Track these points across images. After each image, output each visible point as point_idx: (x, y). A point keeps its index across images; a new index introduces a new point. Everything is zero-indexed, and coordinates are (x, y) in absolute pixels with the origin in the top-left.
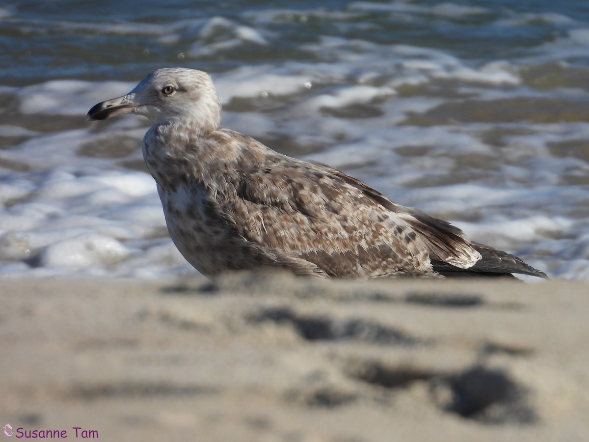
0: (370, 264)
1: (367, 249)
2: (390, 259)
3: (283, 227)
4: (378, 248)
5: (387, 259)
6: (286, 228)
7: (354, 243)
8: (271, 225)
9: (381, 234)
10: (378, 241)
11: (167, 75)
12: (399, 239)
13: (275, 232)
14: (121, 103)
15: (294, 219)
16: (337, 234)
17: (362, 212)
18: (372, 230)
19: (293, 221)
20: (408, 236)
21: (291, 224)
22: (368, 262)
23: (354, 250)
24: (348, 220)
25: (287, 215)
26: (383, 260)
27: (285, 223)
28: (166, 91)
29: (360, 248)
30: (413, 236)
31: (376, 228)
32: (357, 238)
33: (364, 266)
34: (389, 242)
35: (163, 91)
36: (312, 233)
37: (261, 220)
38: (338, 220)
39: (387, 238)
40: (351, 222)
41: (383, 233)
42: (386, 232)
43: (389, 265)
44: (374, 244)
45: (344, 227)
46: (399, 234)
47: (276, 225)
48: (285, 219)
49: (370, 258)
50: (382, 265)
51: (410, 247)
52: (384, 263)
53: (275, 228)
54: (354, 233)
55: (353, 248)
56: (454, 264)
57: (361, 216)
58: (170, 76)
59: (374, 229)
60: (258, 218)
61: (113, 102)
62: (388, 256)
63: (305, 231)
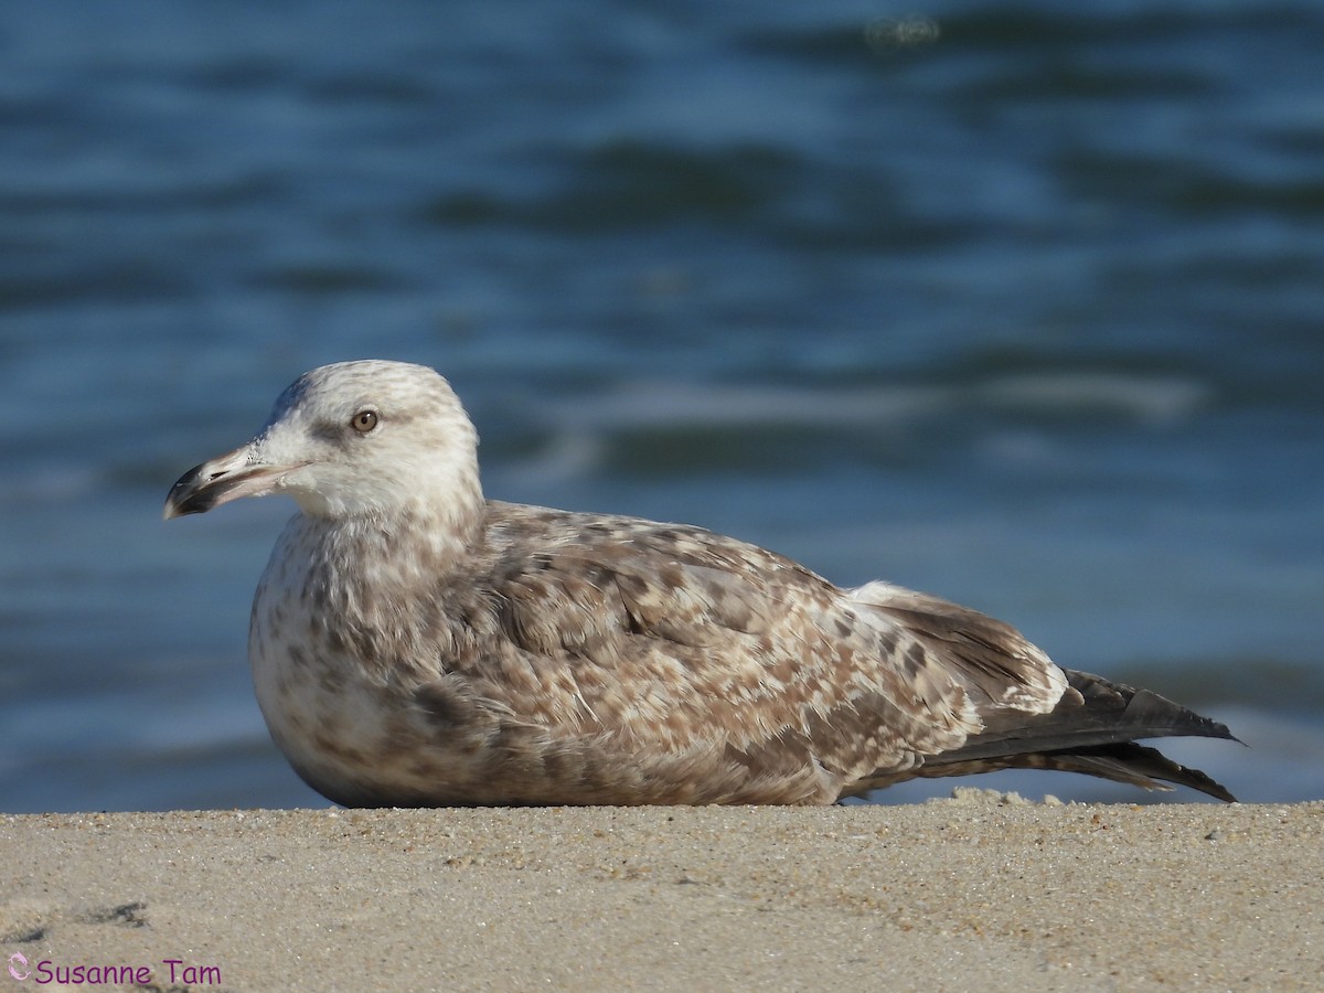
0: (842, 753)
1: (828, 715)
2: (882, 729)
3: (630, 697)
4: (851, 707)
5: (877, 730)
6: (637, 696)
7: (797, 706)
8: (599, 698)
9: (855, 668)
10: (852, 688)
11: (354, 382)
12: (895, 672)
13: (615, 712)
14: (248, 465)
15: (650, 668)
16: (758, 687)
17: (798, 614)
18: (834, 662)
19: (650, 673)
20: (909, 656)
21: (646, 682)
22: (836, 749)
23: (799, 725)
24: (774, 647)
25: (629, 663)
26: (868, 736)
27: (630, 683)
28: (359, 423)
29: (812, 716)
30: (918, 654)
31: (841, 657)
32: (802, 690)
33: (829, 759)
34: (877, 686)
35: (352, 424)
36: (698, 701)
37: (572, 688)
38: (750, 653)
39: (869, 675)
40: (782, 652)
41: (858, 663)
42: (864, 660)
43: (882, 745)
44: (842, 699)
45: (768, 668)
46: (890, 657)
47: (613, 696)
48: (629, 673)
49: (838, 737)
50: (867, 749)
51: (920, 685)
52: (871, 742)
53: (611, 703)
54: (795, 677)
55: (796, 720)
56: (1022, 708)
57: (801, 630)
58: (364, 385)
59: (838, 658)
60: (564, 685)
61: (225, 464)
62: (879, 722)
63: (680, 697)
